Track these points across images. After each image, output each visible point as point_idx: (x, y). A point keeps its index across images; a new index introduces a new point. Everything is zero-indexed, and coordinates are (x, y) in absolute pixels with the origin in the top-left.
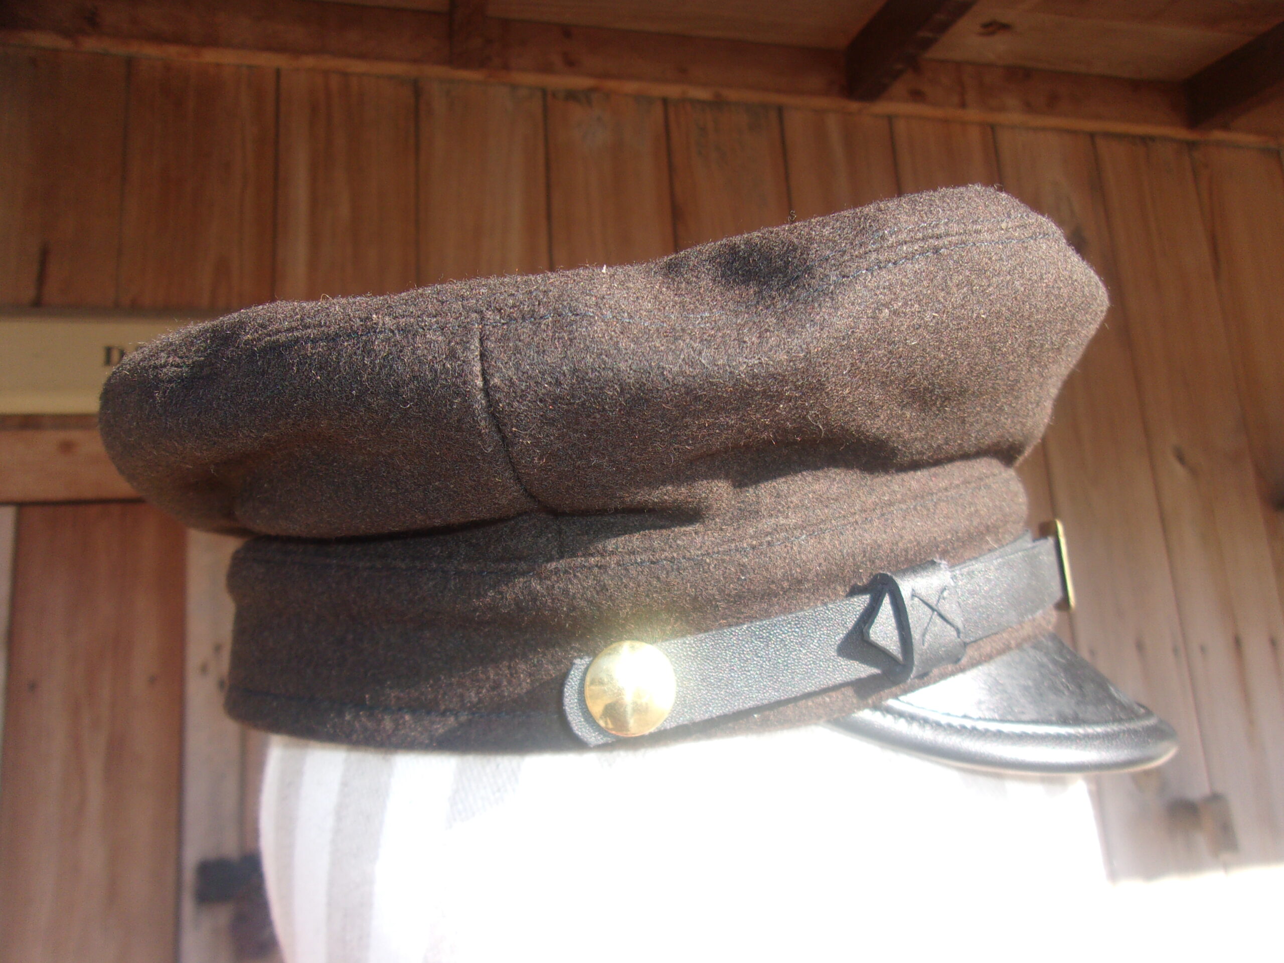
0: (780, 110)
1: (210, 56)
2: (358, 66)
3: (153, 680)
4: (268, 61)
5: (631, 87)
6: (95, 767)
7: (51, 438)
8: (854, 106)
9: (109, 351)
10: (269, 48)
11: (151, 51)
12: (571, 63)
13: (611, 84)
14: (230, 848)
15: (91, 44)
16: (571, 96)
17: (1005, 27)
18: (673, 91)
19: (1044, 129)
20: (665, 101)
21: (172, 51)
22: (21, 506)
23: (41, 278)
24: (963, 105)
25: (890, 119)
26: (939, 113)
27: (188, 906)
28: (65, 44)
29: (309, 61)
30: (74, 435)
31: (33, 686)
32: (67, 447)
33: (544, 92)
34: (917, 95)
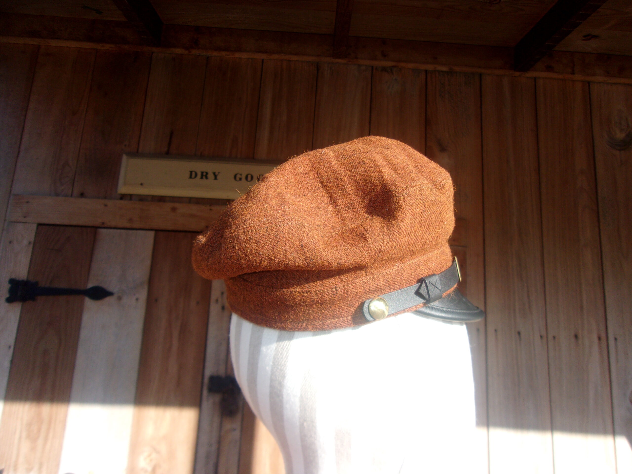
0: (481, 75)
1: (237, 55)
2: (294, 58)
3: (198, 303)
4: (259, 56)
5: (411, 66)
6: (176, 334)
7: (168, 206)
8: (517, 74)
9: (191, 172)
10: (261, 52)
11: (216, 54)
12: (384, 55)
13: (402, 64)
14: (222, 372)
15: (194, 52)
16: (384, 69)
17: (596, 37)
18: (430, 67)
19: (615, 84)
20: (426, 71)
21: (224, 53)
22: (157, 231)
23: (170, 144)
24: (573, 73)
25: (535, 79)
26: (561, 77)
27: (205, 392)
28: (186, 52)
29: (275, 56)
30: (177, 205)
31: (156, 300)
32: (174, 209)
33: (372, 67)
34: (549, 69)
